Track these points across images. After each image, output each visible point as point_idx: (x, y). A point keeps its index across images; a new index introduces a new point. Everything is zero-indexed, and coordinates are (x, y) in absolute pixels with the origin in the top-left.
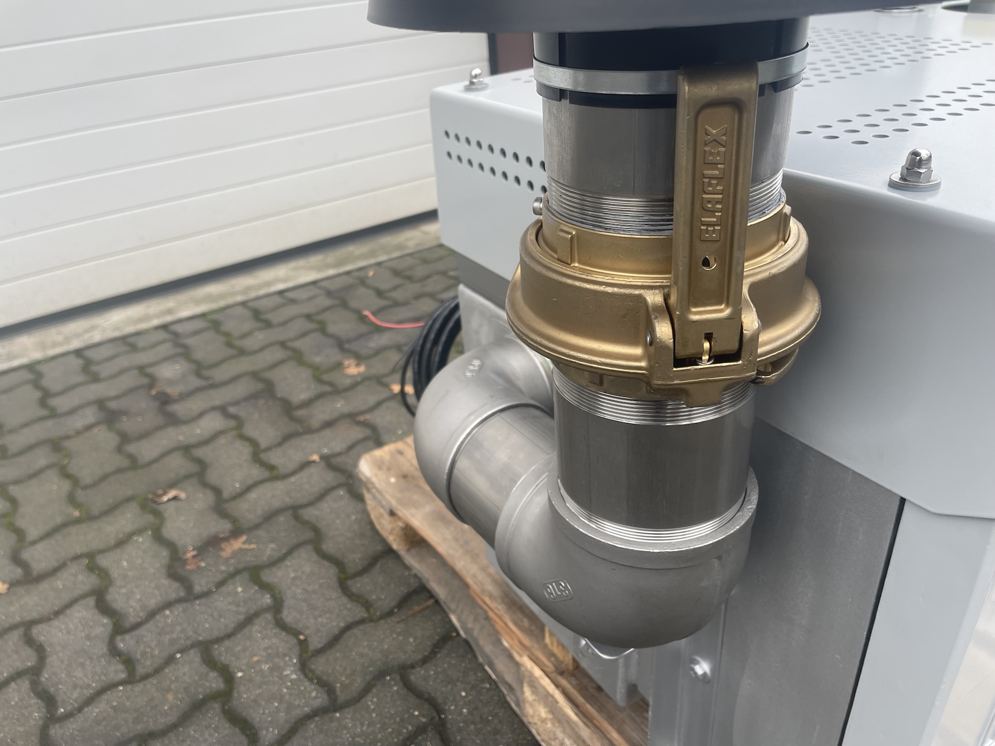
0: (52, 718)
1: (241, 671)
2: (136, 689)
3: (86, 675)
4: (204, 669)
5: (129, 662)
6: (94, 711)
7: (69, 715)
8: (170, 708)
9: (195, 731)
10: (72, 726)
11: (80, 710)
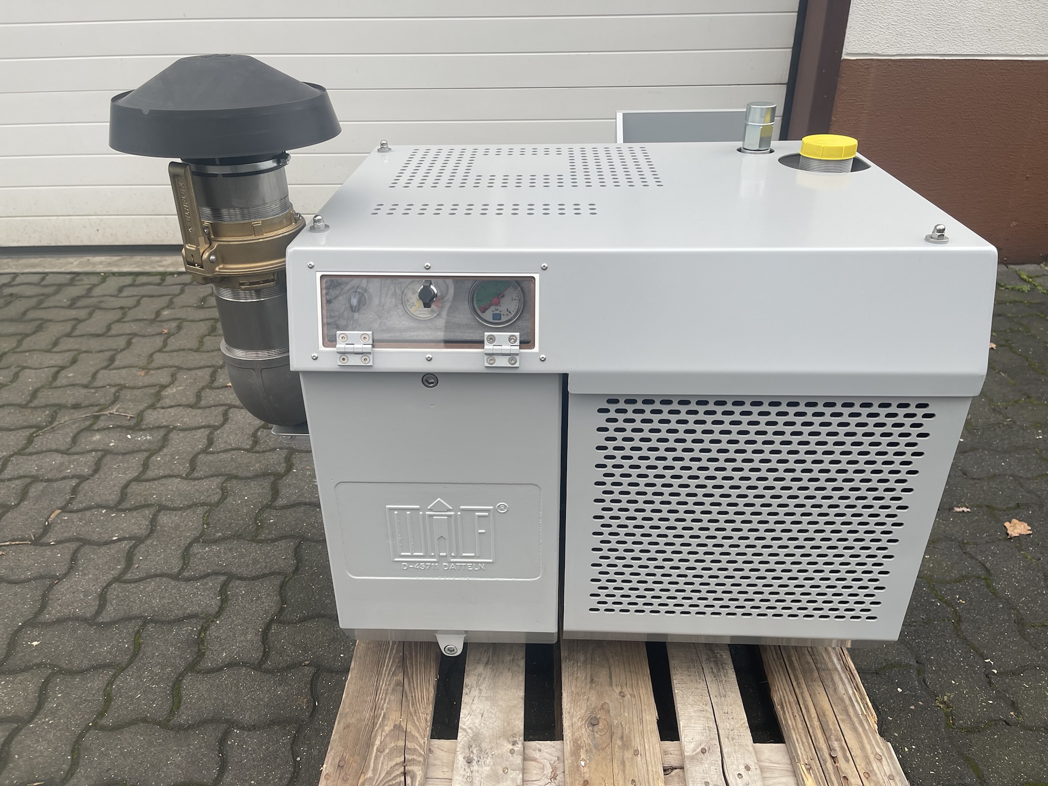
0: (205, 451)
1: (297, 469)
2: (248, 455)
3: (234, 439)
4: (282, 460)
5: (256, 442)
6: (223, 456)
7: (213, 453)
8: (253, 470)
9: (254, 484)
10: (210, 458)
11: (218, 453)
